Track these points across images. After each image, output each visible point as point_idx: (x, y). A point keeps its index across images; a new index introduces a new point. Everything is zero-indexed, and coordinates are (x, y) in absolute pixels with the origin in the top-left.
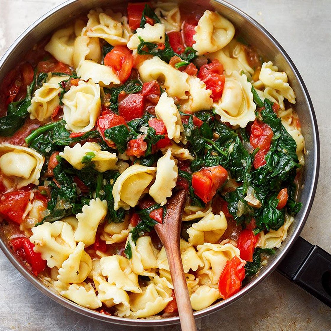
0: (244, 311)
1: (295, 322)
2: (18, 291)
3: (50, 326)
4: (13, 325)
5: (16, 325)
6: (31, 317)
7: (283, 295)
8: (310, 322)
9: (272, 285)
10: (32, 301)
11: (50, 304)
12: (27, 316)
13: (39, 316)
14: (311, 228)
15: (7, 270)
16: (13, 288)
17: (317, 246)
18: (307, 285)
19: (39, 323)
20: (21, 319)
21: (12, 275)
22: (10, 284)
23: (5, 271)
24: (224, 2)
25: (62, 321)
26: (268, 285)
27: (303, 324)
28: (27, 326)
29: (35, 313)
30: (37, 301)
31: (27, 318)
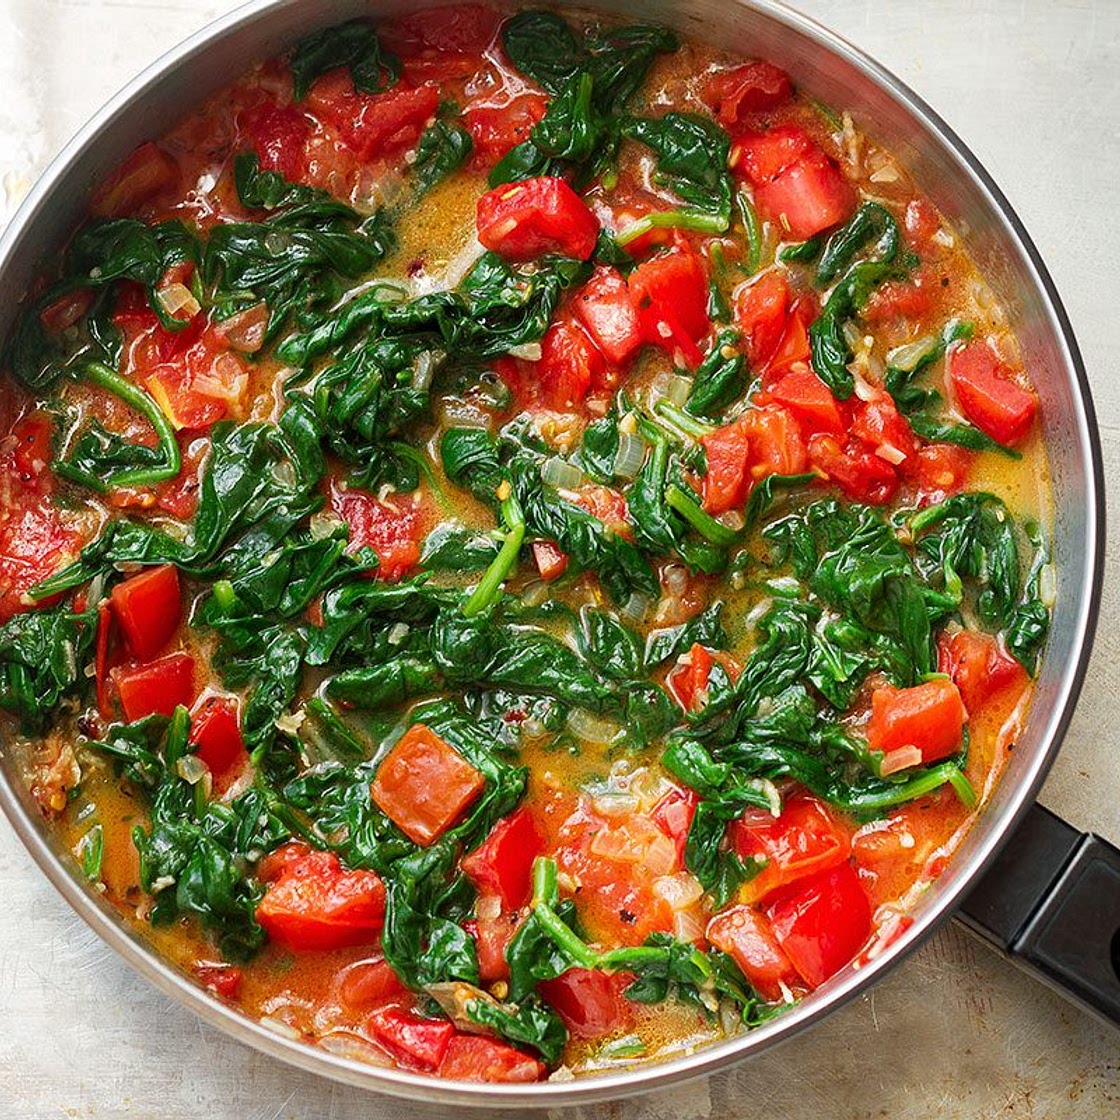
0: (856, 1056)
1: (1027, 1095)
2: (88, 990)
3: (197, 1108)
4: (73, 1105)
5: (84, 1105)
6: (134, 1077)
7: (986, 1001)
8: (1080, 1095)
9: (952, 967)
10: (137, 1022)
11: (198, 1032)
12: (120, 1073)
13: (161, 1075)
14: (1084, 774)
15: (53, 919)
16: (71, 979)
17: (1095, 836)
18: (1060, 967)
19: (159, 1096)
20: (100, 1085)
21: (69, 934)
22: (63, 965)
23: (45, 921)
24: (781, 7)
25: (238, 1089)
26: (935, 968)
27: (1058, 1101)
28: (121, 1106)
29: (149, 1064)
30: (152, 1025)
31: (121, 1080)
